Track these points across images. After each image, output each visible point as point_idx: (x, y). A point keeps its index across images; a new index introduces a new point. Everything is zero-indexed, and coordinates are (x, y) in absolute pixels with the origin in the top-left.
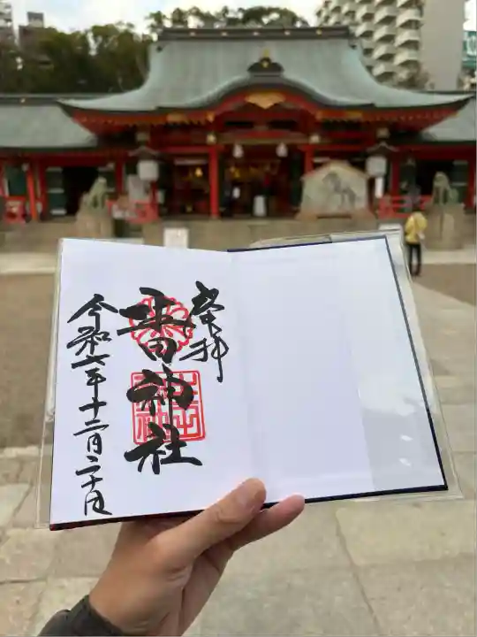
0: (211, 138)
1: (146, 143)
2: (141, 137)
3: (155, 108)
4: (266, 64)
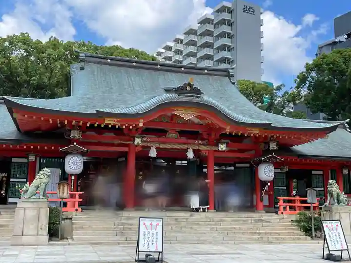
0: (138, 141)
2: (75, 135)
3: (95, 112)
4: (188, 88)
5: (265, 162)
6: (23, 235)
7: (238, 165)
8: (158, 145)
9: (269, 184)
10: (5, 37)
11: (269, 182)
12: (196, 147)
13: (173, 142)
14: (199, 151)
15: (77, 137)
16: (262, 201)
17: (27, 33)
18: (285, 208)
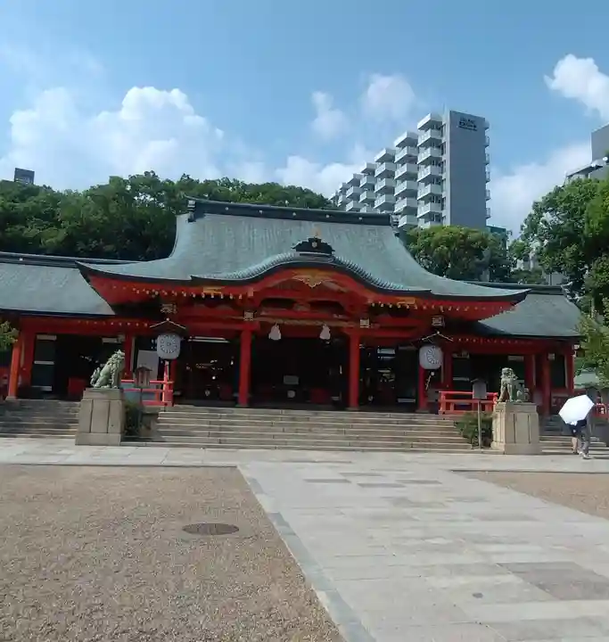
0: (249, 315)
1: (172, 316)
2: (167, 308)
3: (190, 278)
4: (314, 245)
5: (427, 343)
6: (90, 432)
7: (401, 348)
8: (281, 321)
9: (433, 374)
10: (126, 178)
11: (433, 370)
12: (334, 324)
13: (301, 318)
14: (338, 329)
15: (169, 311)
16: (426, 396)
17: (153, 172)
18: (448, 406)
